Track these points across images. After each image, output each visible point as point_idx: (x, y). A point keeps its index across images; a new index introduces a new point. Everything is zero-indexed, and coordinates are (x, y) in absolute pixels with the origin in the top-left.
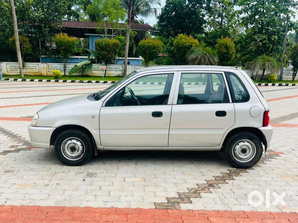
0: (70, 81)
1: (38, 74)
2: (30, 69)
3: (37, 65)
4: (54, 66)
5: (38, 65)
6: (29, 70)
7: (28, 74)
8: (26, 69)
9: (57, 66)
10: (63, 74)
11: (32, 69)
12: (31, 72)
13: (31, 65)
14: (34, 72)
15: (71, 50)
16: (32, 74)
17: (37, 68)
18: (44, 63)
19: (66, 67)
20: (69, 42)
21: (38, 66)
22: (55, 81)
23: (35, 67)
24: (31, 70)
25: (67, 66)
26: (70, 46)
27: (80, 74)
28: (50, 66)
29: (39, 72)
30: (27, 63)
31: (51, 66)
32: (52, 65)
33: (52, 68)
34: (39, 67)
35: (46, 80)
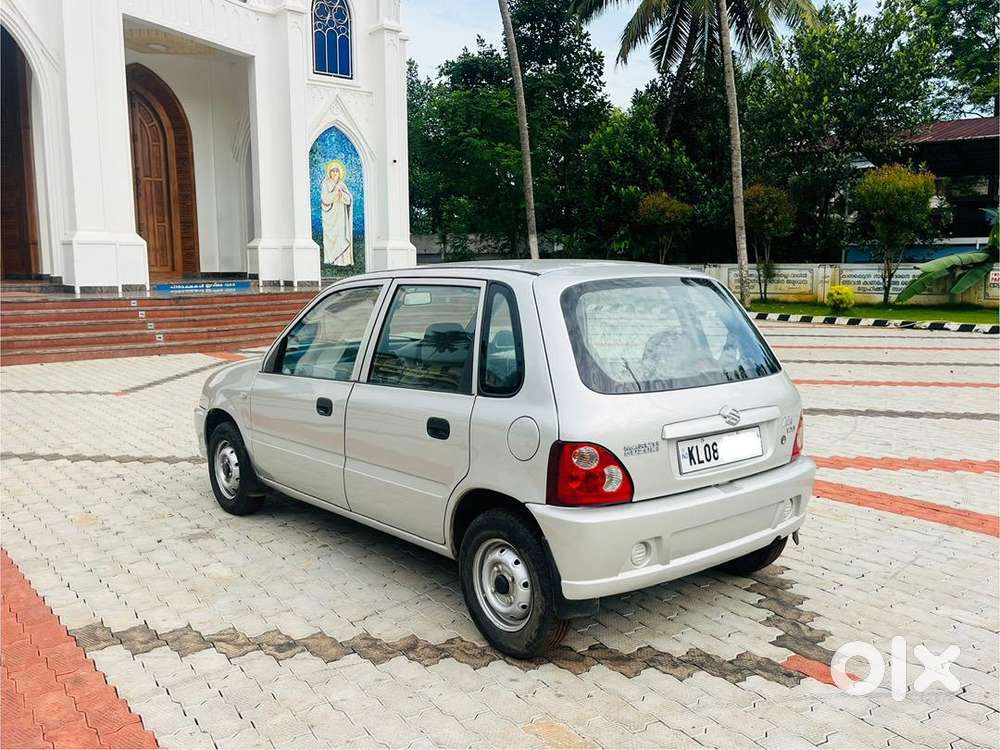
0: (872, 321)
1: (808, 298)
2: (789, 282)
3: (808, 273)
4: (858, 273)
5: (811, 271)
6: (785, 287)
7: (782, 298)
8: (778, 282)
9: (865, 273)
10: (880, 298)
11: (794, 282)
12: (791, 291)
13: (790, 272)
14: (796, 291)
15: (909, 220)
16: (791, 298)
17: (808, 279)
18: (828, 265)
19: (891, 276)
20: (901, 193)
21: (809, 275)
22: (824, 322)
23: (801, 276)
24: (791, 285)
25: (898, 272)
26: (904, 206)
27: (943, 299)
28: (845, 273)
29: (811, 293)
30: (782, 266)
31: (849, 273)
32: (851, 270)
33: (851, 279)
34: (812, 277)
35: (800, 316)
